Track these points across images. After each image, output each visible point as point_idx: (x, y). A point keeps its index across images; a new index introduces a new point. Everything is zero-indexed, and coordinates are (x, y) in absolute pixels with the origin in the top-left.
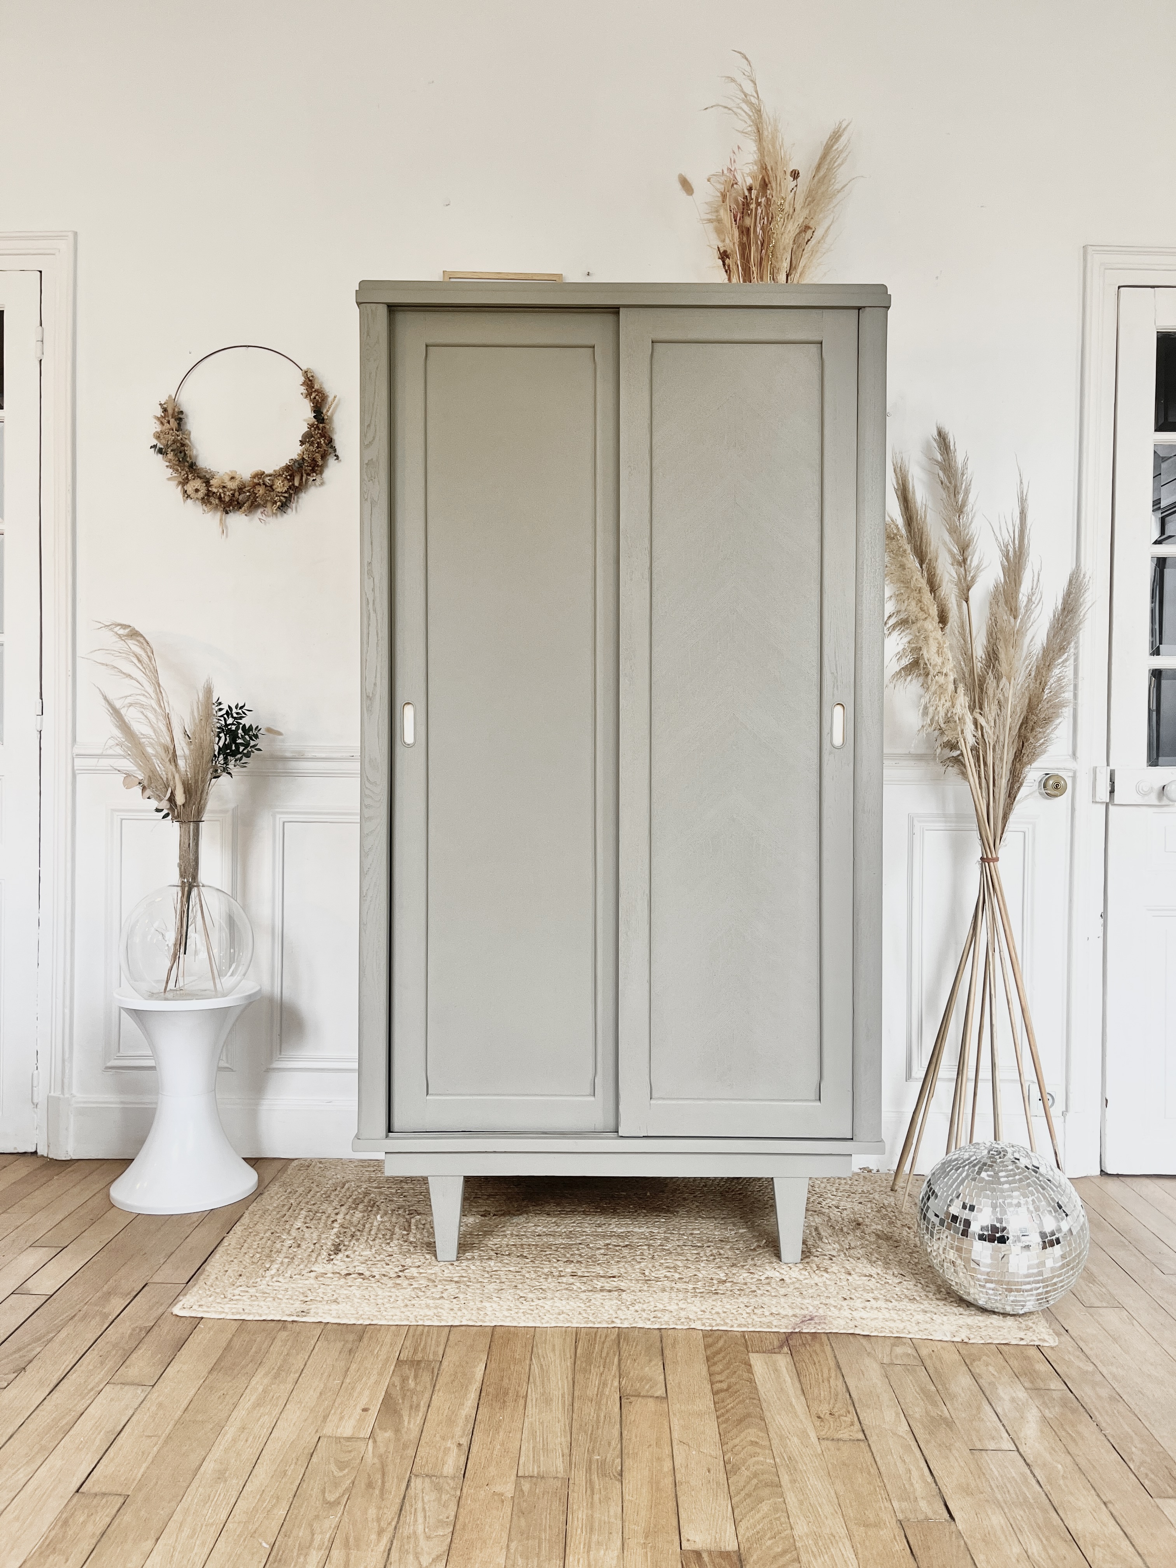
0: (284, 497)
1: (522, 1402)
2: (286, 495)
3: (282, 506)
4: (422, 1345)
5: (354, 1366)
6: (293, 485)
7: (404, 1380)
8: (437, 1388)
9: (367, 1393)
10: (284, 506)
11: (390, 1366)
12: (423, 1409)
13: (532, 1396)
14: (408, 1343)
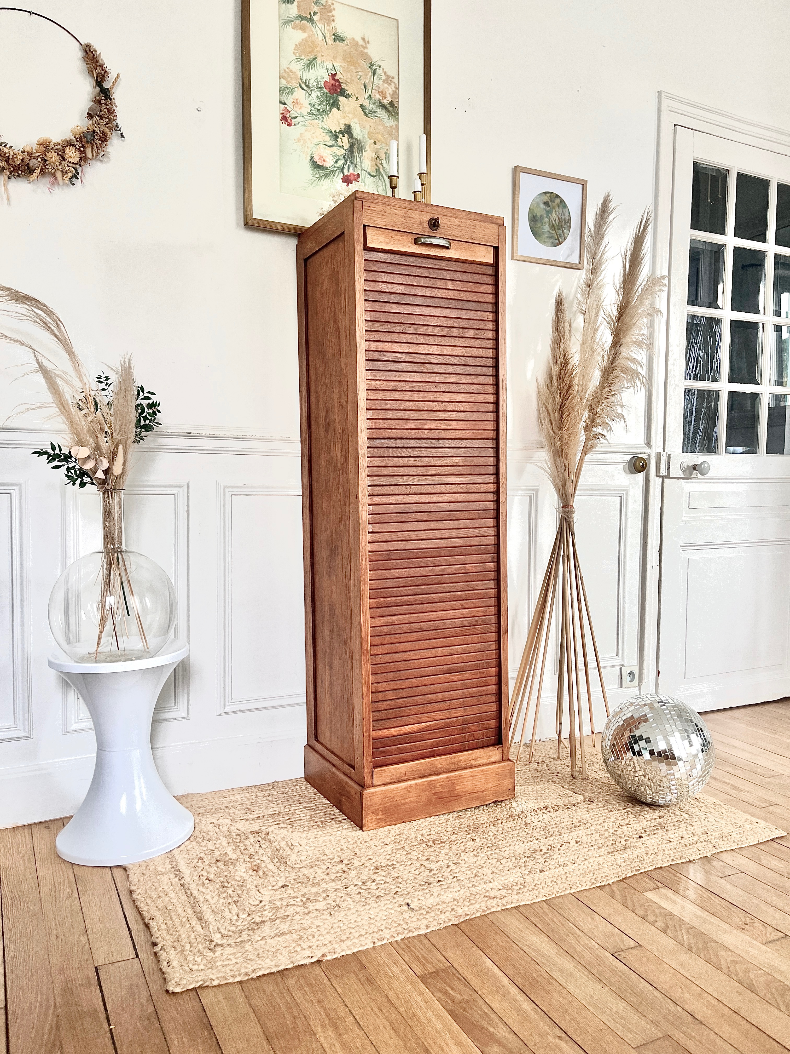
0: (75, 168)
1: (554, 982)
2: (77, 166)
3: (70, 178)
4: (420, 956)
5: (390, 994)
6: (85, 155)
7: (446, 993)
8: (480, 992)
9: (430, 1015)
10: (72, 179)
11: (418, 983)
12: (493, 1016)
13: (556, 975)
14: (406, 958)
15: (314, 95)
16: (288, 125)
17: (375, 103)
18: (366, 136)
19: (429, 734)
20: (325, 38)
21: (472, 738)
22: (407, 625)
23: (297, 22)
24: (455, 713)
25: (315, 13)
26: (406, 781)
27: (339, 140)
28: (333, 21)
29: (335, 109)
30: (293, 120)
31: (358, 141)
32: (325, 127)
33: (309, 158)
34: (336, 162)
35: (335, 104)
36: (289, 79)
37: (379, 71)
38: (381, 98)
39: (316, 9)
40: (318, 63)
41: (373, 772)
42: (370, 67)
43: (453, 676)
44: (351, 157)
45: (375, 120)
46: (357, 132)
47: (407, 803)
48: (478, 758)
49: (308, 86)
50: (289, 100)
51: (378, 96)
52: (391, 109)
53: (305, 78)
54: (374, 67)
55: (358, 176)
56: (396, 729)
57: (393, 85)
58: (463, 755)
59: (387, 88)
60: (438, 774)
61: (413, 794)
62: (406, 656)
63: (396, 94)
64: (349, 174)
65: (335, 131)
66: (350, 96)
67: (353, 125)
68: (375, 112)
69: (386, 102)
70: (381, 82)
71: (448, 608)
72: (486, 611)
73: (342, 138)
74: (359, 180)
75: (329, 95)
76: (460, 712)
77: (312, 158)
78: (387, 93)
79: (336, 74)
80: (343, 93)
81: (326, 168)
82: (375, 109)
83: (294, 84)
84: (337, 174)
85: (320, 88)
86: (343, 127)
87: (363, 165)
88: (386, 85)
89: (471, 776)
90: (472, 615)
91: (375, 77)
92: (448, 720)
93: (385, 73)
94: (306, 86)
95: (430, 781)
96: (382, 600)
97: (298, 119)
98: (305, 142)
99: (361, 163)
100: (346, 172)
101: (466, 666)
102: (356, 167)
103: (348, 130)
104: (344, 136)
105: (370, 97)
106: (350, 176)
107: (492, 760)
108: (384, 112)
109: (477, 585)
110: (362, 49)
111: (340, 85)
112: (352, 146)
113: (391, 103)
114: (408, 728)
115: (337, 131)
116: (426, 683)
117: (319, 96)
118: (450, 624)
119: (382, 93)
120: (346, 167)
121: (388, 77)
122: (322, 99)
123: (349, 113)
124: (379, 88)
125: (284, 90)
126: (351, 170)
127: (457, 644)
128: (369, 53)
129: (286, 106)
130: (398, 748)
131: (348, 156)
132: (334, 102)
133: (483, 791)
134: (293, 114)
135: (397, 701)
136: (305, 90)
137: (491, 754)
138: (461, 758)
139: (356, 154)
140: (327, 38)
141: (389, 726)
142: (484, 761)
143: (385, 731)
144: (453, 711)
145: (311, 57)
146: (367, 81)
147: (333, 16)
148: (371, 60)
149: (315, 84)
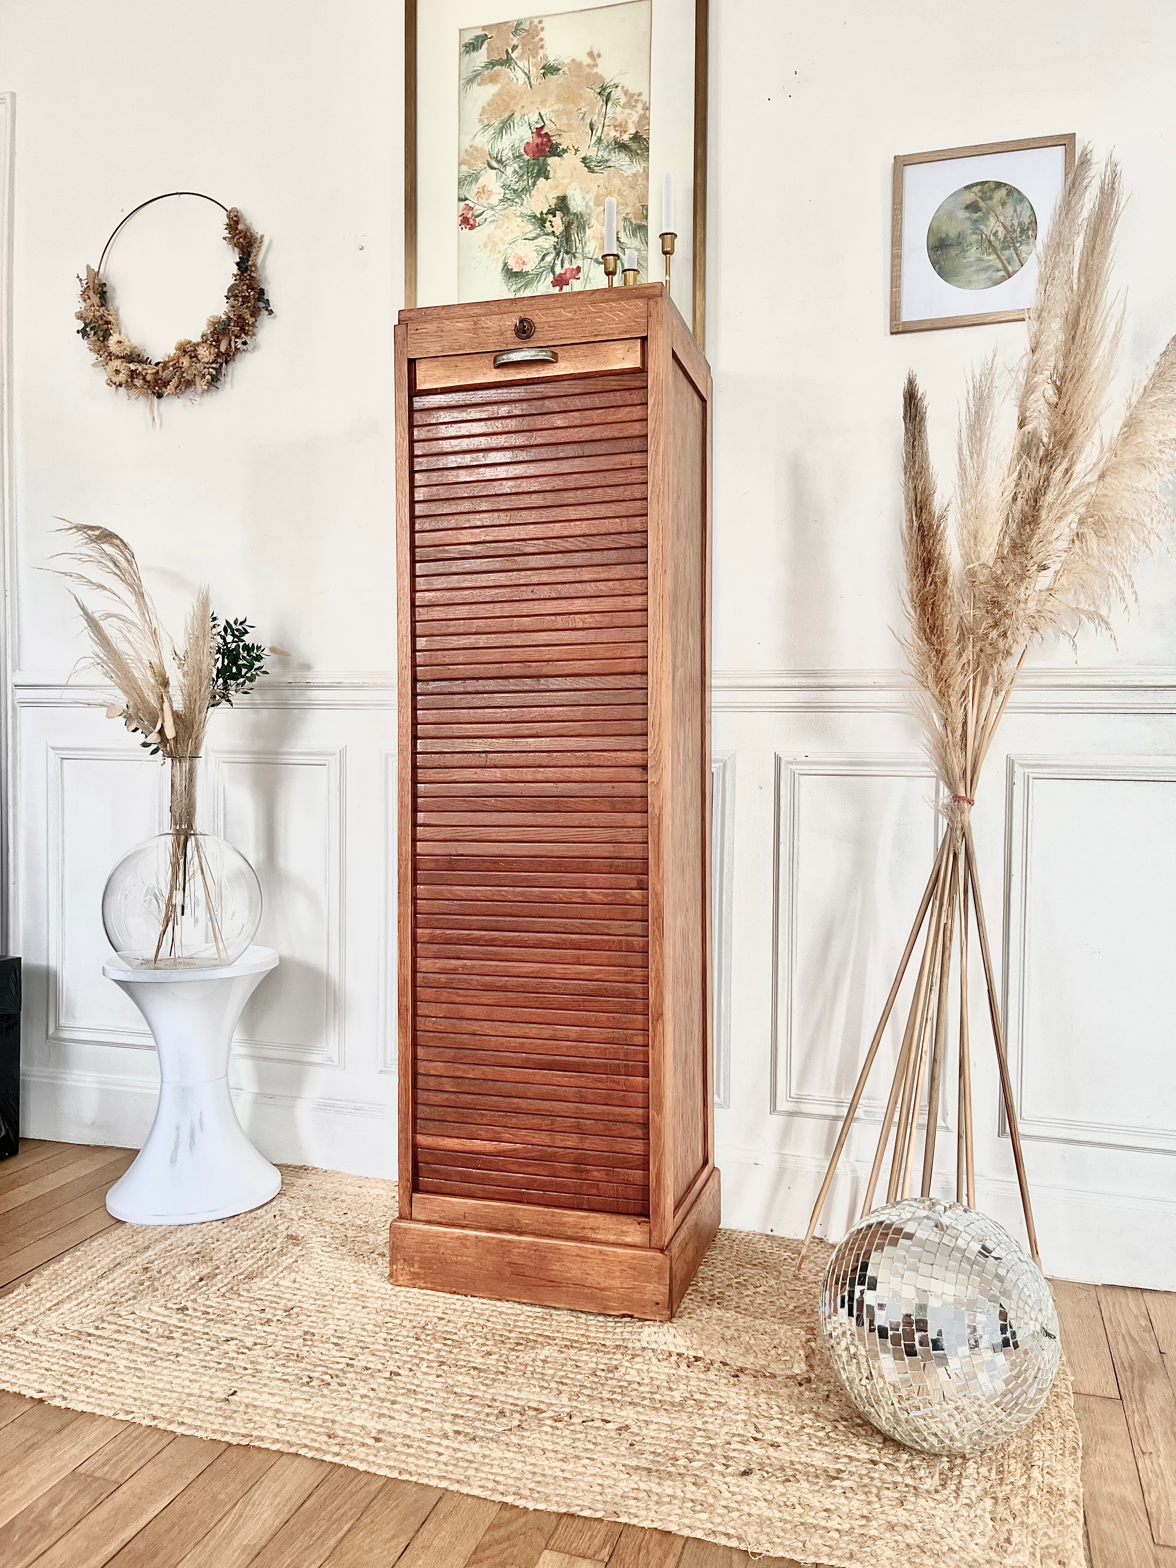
0: (213, 368)
2: (214, 365)
3: (213, 380)
6: (219, 351)
10: (215, 380)
11: (58, 1477)
15: (509, 170)
16: (470, 229)
17: (607, 147)
18: (591, 204)
19: (513, 1163)
20: (529, 78)
21: (594, 1191)
22: (479, 977)
23: (486, 73)
24: (561, 1140)
25: (514, 48)
26: (463, 1227)
27: (548, 224)
28: (542, 47)
29: (542, 179)
30: (477, 219)
31: (578, 216)
32: (525, 212)
33: (501, 266)
34: (543, 259)
35: (543, 172)
36: (473, 161)
37: (616, 94)
38: (618, 135)
39: (515, 42)
40: (516, 121)
41: (411, 1197)
42: (600, 93)
43: (559, 1076)
44: (567, 244)
45: (606, 173)
46: (576, 204)
47: (461, 1263)
48: (598, 1228)
49: (500, 162)
50: (471, 192)
51: (613, 133)
52: (634, 146)
53: (496, 150)
54: (608, 90)
55: (578, 269)
56: (456, 1140)
57: (640, 106)
58: (569, 1215)
59: (629, 114)
60: (520, 1234)
61: (472, 1251)
62: (475, 1026)
63: (645, 119)
64: (563, 272)
65: (542, 213)
66: (564, 151)
67: (569, 194)
68: (607, 161)
69: (626, 137)
70: (619, 109)
71: (551, 959)
72: (626, 974)
73: (553, 219)
74: (581, 275)
75: (532, 161)
76: (572, 1141)
77: (506, 264)
78: (630, 122)
79: (542, 127)
80: (555, 151)
81: (527, 273)
82: (606, 157)
83: (481, 165)
84: (544, 277)
85: (518, 157)
86: (553, 202)
87: (586, 250)
88: (628, 111)
89: (578, 1255)
90: (596, 977)
91: (609, 104)
92: (550, 1149)
93: (626, 93)
94: (497, 162)
95: (503, 1241)
96: (438, 931)
97: (484, 216)
98: (495, 244)
99: (583, 248)
100: (558, 270)
101: (584, 1064)
102: (575, 257)
103: (562, 204)
104: (555, 216)
105: (600, 140)
106: (565, 274)
107: (628, 1240)
108: (623, 155)
109: (607, 927)
110: (588, 70)
111: (550, 141)
112: (568, 227)
113: (636, 137)
114: (477, 1145)
115: (545, 212)
116: (509, 1077)
117: (517, 169)
118: (555, 987)
119: (621, 127)
120: (558, 262)
121: (632, 96)
122: (521, 172)
123: (564, 178)
124: (616, 119)
125: (465, 179)
126: (567, 265)
127: (568, 1022)
128: (600, 73)
129: (467, 202)
130: (460, 1172)
131: (562, 245)
132: (539, 170)
133: (602, 1290)
134: (478, 209)
135: (461, 1096)
136: (495, 169)
137: (625, 1228)
138: (565, 1219)
139: (574, 237)
140: (532, 78)
141: (444, 1134)
142: (612, 1238)
143: (439, 1139)
144: (558, 1136)
145: (506, 115)
146: (595, 117)
147: (542, 40)
148: (604, 80)
149: (510, 154)
